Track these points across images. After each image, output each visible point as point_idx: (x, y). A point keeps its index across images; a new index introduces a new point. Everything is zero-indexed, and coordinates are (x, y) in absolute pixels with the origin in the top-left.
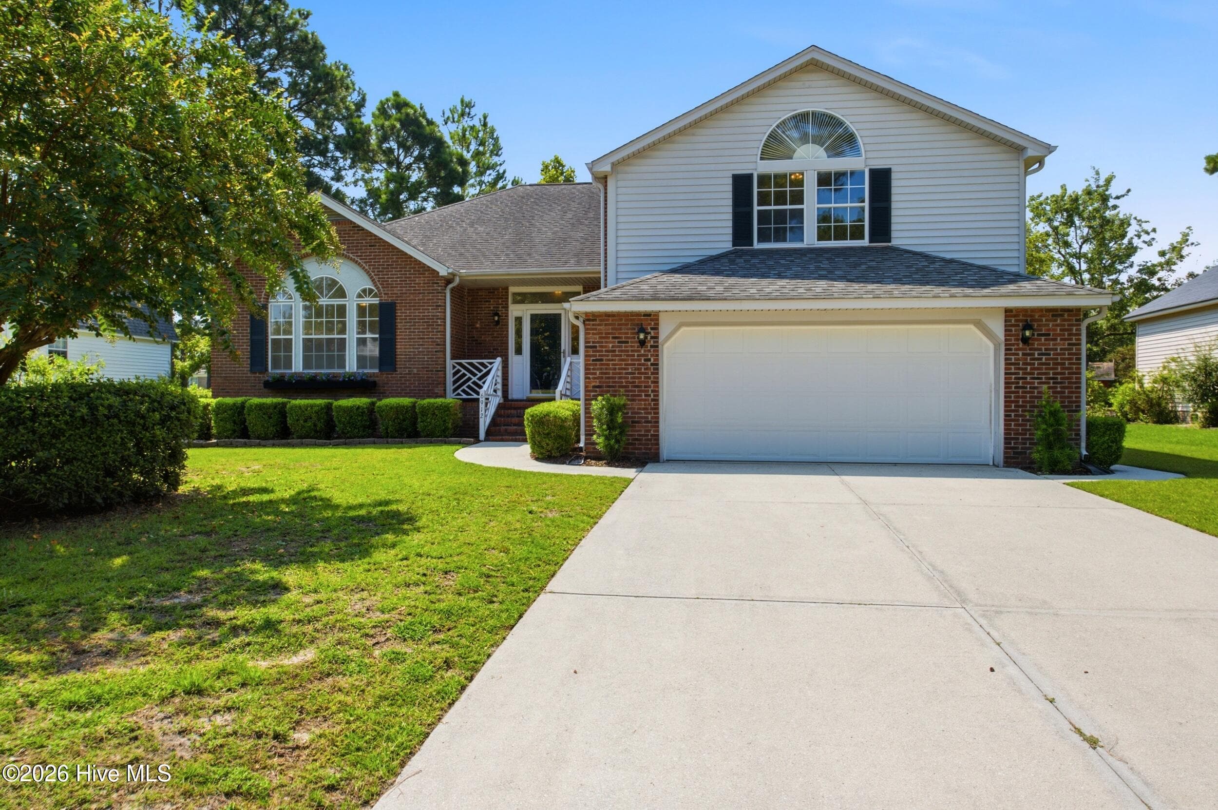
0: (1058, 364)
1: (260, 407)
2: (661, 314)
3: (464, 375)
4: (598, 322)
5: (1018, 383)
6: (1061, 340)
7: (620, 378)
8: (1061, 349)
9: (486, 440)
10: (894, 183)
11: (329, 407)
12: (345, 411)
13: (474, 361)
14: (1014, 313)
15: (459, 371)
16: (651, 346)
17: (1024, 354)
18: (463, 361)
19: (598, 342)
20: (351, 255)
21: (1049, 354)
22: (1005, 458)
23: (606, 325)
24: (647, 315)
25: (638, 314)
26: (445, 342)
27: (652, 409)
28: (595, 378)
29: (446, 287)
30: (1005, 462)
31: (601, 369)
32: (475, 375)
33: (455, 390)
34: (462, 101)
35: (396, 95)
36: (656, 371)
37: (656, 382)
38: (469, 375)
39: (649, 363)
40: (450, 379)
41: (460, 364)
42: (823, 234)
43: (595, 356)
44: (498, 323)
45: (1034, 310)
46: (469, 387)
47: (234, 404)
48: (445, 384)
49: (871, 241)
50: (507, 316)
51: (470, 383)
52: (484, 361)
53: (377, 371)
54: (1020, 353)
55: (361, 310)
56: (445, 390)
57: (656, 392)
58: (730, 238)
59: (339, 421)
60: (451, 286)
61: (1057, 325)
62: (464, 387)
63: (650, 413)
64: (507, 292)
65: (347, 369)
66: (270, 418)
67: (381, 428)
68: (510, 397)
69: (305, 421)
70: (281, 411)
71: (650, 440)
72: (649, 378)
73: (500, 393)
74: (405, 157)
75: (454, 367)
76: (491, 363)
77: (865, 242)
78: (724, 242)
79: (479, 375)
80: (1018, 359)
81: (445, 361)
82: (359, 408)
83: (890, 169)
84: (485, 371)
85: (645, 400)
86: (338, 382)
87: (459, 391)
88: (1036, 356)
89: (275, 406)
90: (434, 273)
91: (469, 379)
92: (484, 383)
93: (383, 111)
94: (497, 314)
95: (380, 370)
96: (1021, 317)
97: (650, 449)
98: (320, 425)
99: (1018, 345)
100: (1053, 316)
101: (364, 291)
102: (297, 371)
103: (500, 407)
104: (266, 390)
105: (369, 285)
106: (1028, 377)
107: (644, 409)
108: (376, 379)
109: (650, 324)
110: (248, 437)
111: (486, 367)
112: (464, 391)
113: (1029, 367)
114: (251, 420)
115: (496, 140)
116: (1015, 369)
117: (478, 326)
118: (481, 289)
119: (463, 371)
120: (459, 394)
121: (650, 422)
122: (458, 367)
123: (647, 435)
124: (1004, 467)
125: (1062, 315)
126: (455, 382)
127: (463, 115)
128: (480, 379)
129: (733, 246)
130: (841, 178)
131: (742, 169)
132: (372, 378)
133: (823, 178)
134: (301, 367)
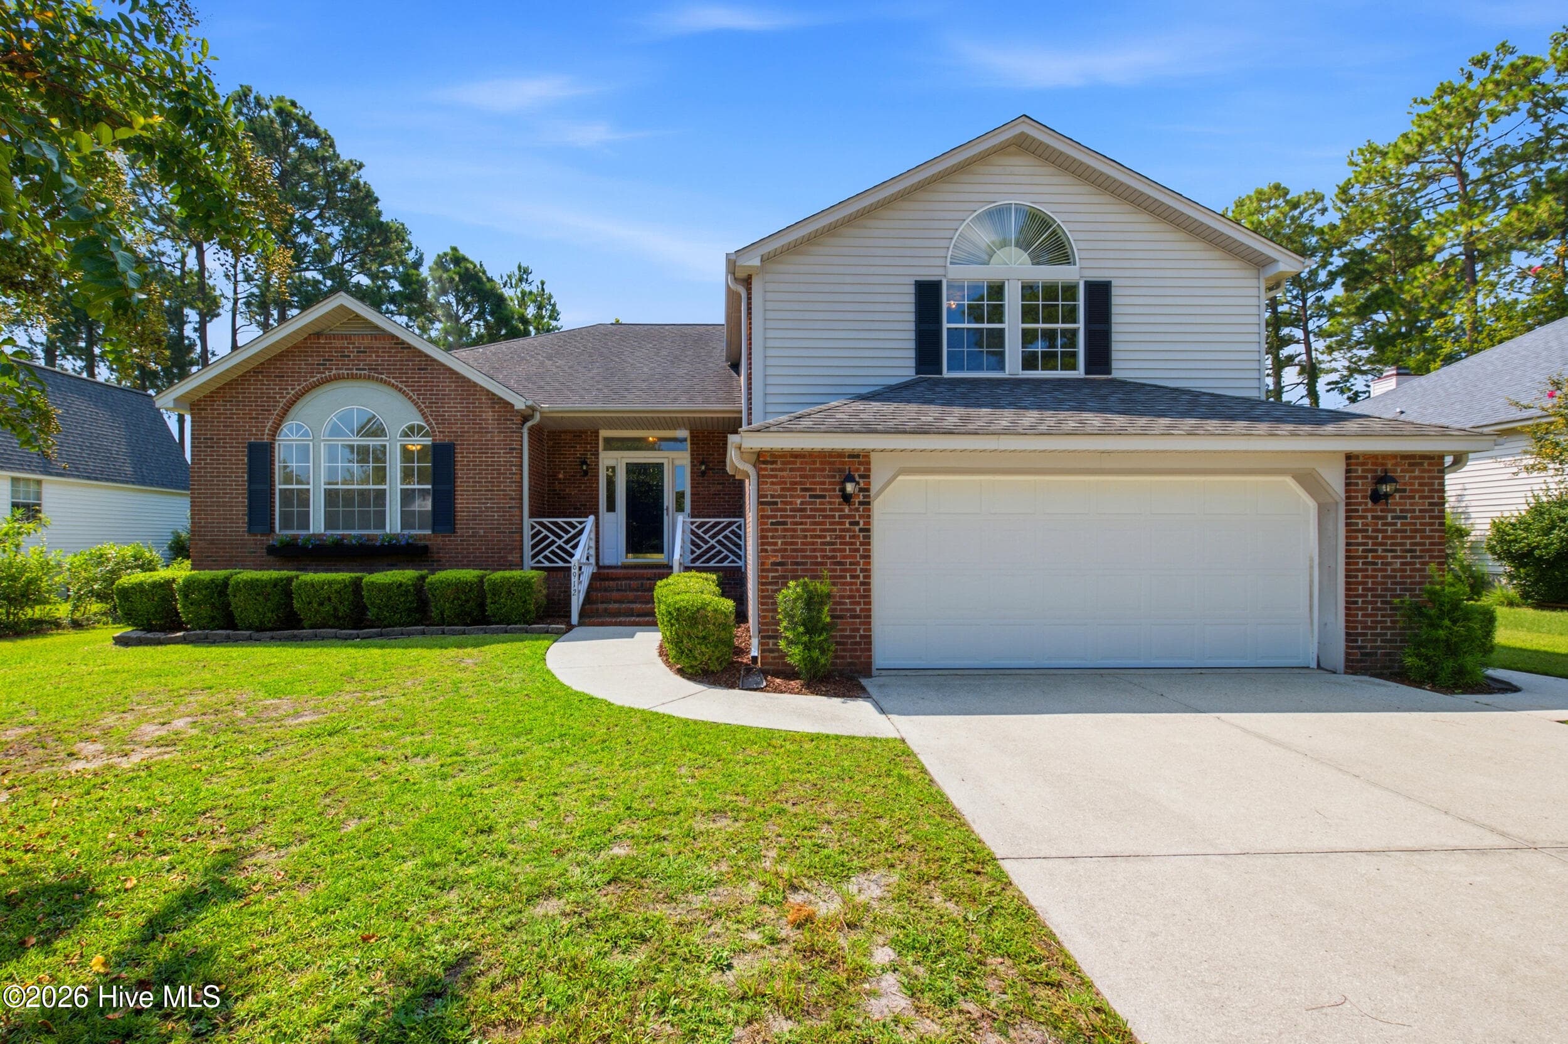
0: (1416, 531)
1: (252, 585)
2: (872, 454)
3: (546, 537)
4: (779, 466)
5: (1366, 557)
6: (1421, 498)
7: (814, 550)
8: (1421, 511)
9: (580, 624)
10: (1115, 300)
11: (357, 584)
12: (380, 591)
13: (559, 520)
14: (1361, 460)
15: (539, 532)
16: (860, 503)
17: (1373, 517)
18: (545, 520)
19: (779, 496)
20: (393, 381)
21: (1406, 518)
22: (1347, 660)
23: (791, 470)
24: (854, 455)
25: (840, 454)
26: (521, 495)
27: (861, 597)
28: (775, 551)
29: (523, 425)
30: (1347, 667)
31: (784, 537)
32: (560, 537)
33: (534, 556)
34: (519, 267)
35: (454, 249)
36: (867, 542)
37: (867, 557)
38: (552, 537)
39: (857, 528)
40: (527, 543)
41: (541, 524)
42: (1029, 362)
43: (775, 517)
44: (586, 473)
45: (1386, 456)
46: (553, 552)
47: (212, 581)
48: (522, 549)
49: (1087, 373)
50: (597, 465)
51: (553, 547)
52: (573, 520)
53: (429, 532)
54: (1369, 515)
55: (407, 454)
56: (522, 557)
57: (867, 572)
58: (912, 363)
59: (372, 604)
60: (529, 424)
61: (1415, 478)
62: (547, 552)
63: (859, 603)
64: (597, 436)
65: (388, 530)
66: (267, 600)
67: (434, 613)
69: (321, 604)
70: (285, 589)
71: (859, 643)
72: (858, 550)
73: (592, 560)
74: (464, 313)
75: (533, 527)
76: (581, 523)
77: (1080, 373)
78: (904, 368)
79: (566, 537)
80: (1367, 525)
81: (522, 520)
82: (401, 585)
83: (1110, 282)
84: (573, 532)
85: (851, 584)
86: (374, 546)
87: (540, 557)
88: (1389, 520)
89: (275, 583)
90: (508, 405)
91: (553, 542)
92: (575, 547)
93: (440, 263)
94: (585, 463)
95: (434, 531)
96: (1369, 467)
97: (859, 657)
98: (343, 610)
99: (1366, 504)
100: (1410, 465)
101: (411, 428)
102: (316, 532)
103: (594, 577)
104: (271, 558)
105: (418, 421)
106: (1380, 549)
107: (850, 597)
108: (427, 543)
109: (858, 470)
110: (233, 626)
111: (575, 527)
112: (546, 557)
113: (1380, 535)
114: (237, 603)
115: (554, 306)
116: (1363, 537)
117: (561, 476)
118: (565, 432)
119: (545, 532)
120: (539, 562)
121: (859, 617)
122: (538, 527)
123: (855, 637)
124: (1346, 673)
125: (1421, 464)
126: (534, 547)
127: (521, 280)
128: (567, 542)
129: (917, 373)
130: (1051, 291)
131: (928, 274)
132: (422, 543)
133: (1029, 290)
134: (317, 528)
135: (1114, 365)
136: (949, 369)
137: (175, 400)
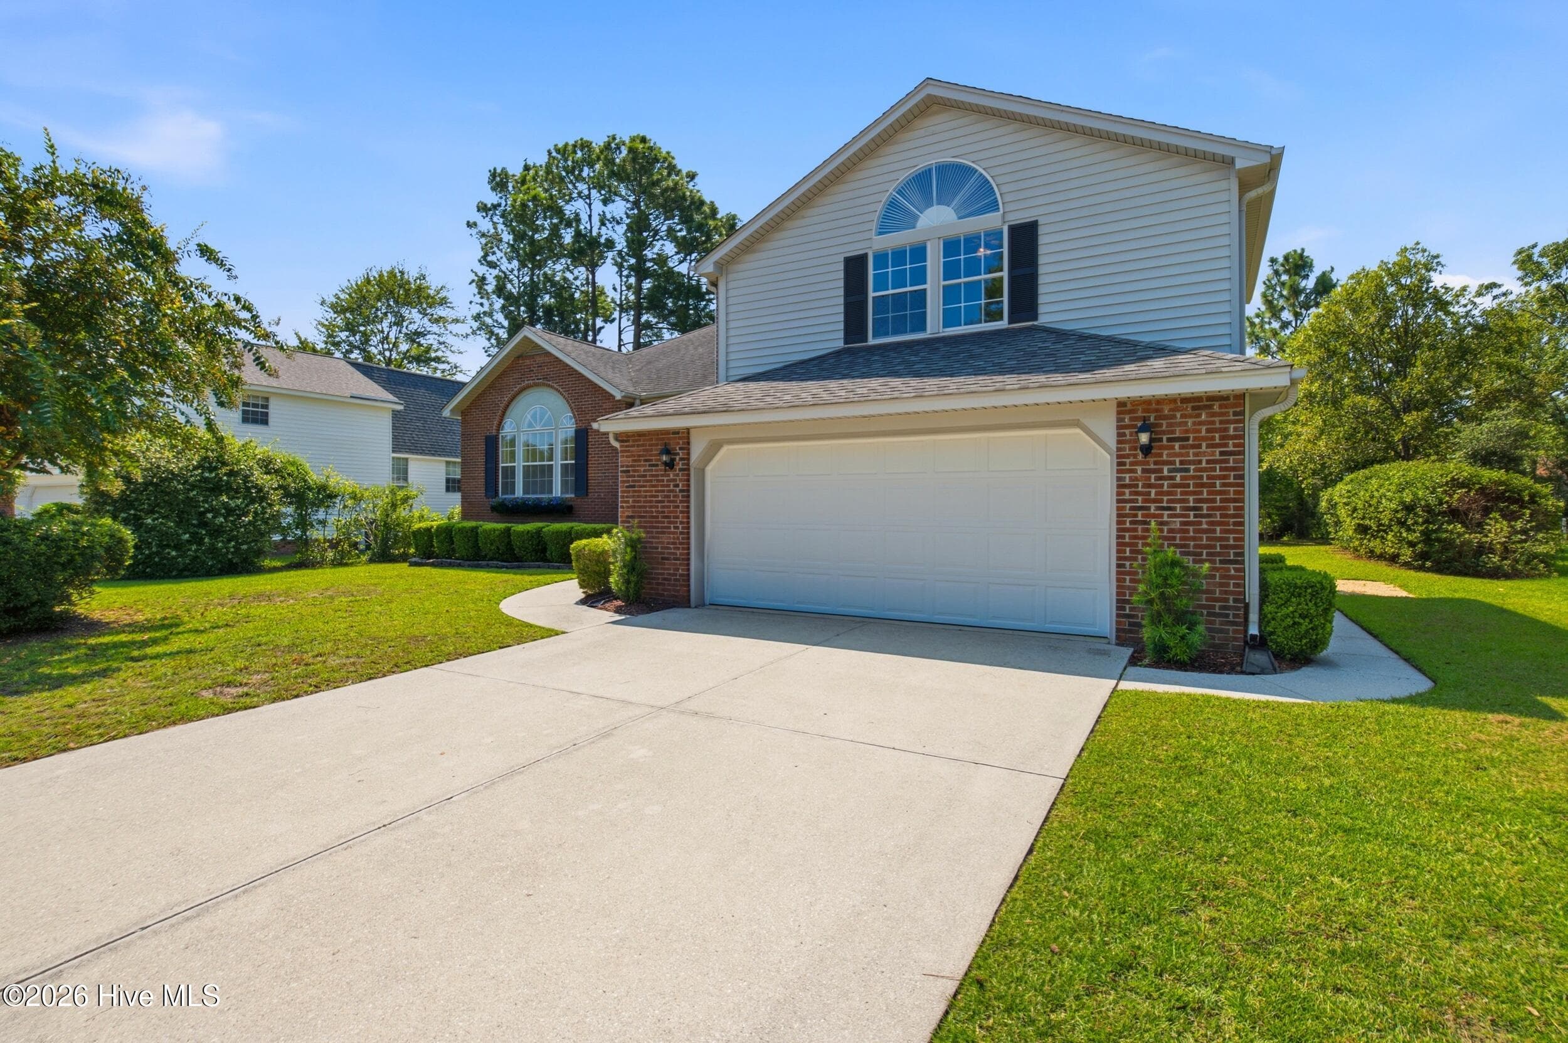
0: (1203, 485)
2: (692, 432)
4: (631, 443)
5: (1136, 516)
6: (1208, 446)
7: (651, 507)
8: (1208, 462)
10: (1042, 240)
11: (508, 531)
12: (518, 536)
14: (1129, 407)
16: (681, 470)
17: (1144, 471)
19: (631, 466)
20: (555, 386)
21: (1187, 470)
22: (1118, 630)
23: (638, 446)
24: (676, 432)
25: (666, 432)
27: (680, 544)
28: (628, 507)
30: (1118, 637)
31: (633, 496)
36: (686, 499)
37: (686, 512)
39: (678, 489)
42: (950, 318)
43: (628, 482)
45: (1160, 401)
47: (447, 528)
49: (1010, 323)
53: (573, 496)
54: (1139, 469)
55: (564, 438)
57: (686, 524)
58: (841, 334)
61: (1201, 423)
63: (680, 548)
65: (552, 494)
66: (469, 540)
70: (476, 534)
71: (679, 580)
72: (678, 507)
77: (1003, 324)
78: (836, 340)
80: (1136, 479)
82: (527, 533)
83: (1036, 221)
85: (674, 533)
86: (534, 506)
88: (1166, 473)
95: (576, 495)
96: (1140, 414)
97: (678, 591)
99: (1135, 456)
100: (1194, 408)
101: (566, 419)
102: (513, 496)
104: (496, 514)
105: (570, 416)
106: (1153, 506)
107: (674, 543)
108: (571, 503)
109: (679, 443)
110: (455, 557)
113: (1153, 491)
114: (456, 542)
116: (1131, 493)
123: (676, 575)
124: (1116, 644)
125: (1210, 407)
129: (846, 343)
130: (972, 242)
131: (854, 250)
133: (951, 246)
134: (519, 492)
135: (1042, 309)
136: (874, 336)
137: (451, 411)
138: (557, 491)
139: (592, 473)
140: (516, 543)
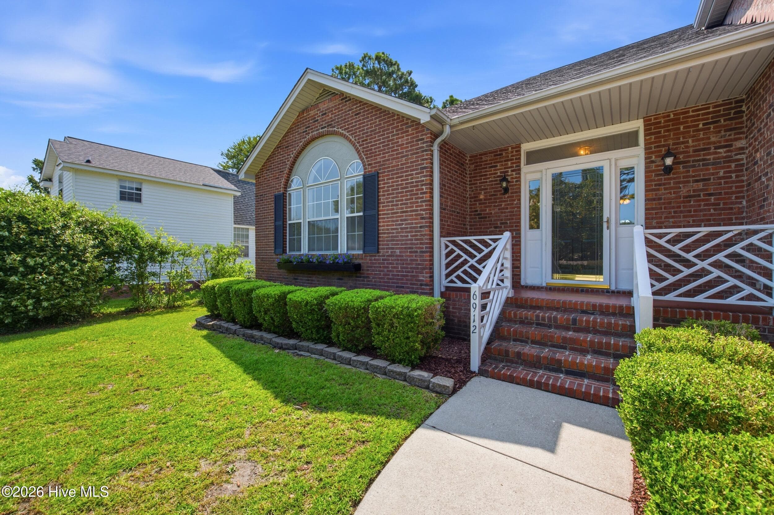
1: (238, 293)
3: (459, 256)
9: (482, 373)
12: (295, 307)
13: (471, 238)
15: (452, 251)
18: (457, 239)
20: (340, 130)
26: (432, 214)
29: (432, 142)
32: (473, 256)
33: (448, 276)
38: (465, 257)
40: (440, 261)
41: (454, 243)
44: (506, 190)
46: (465, 272)
48: (431, 269)
50: (519, 180)
51: (466, 267)
52: (485, 237)
53: (361, 252)
56: (432, 277)
60: (439, 140)
62: (459, 272)
64: (519, 151)
65: (339, 251)
68: (523, 283)
73: (508, 283)
75: (447, 247)
76: (495, 241)
79: (479, 256)
81: (432, 239)
84: (486, 251)
87: (453, 277)
89: (247, 293)
90: (415, 122)
91: (465, 262)
92: (484, 267)
94: (504, 179)
95: (364, 251)
98: (276, 320)
101: (352, 166)
102: (304, 253)
103: (509, 302)
105: (357, 159)
108: (360, 261)
111: (487, 245)
112: (458, 277)
117: (482, 197)
118: (485, 154)
119: (458, 251)
120: (452, 281)
122: (451, 246)
126: (448, 265)
128: (480, 261)
132: (357, 262)
134: (305, 250)
137: (245, 173)
138: (342, 248)
139: (383, 226)
140: (293, 315)
